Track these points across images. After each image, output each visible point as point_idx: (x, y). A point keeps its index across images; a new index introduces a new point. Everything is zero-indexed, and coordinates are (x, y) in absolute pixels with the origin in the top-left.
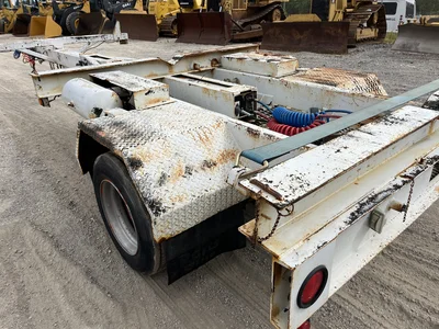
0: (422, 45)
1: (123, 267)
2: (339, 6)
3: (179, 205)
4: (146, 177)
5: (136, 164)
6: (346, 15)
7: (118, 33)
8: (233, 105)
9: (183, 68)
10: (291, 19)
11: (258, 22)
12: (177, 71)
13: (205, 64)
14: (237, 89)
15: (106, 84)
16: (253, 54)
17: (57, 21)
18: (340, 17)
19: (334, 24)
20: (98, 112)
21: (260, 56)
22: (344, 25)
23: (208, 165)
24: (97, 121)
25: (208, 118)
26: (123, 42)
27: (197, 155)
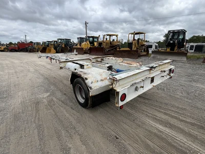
0: (159, 57)
1: (80, 107)
2: (135, 46)
3: (96, 88)
4: (88, 82)
5: (86, 79)
6: (137, 48)
7: (75, 52)
8: (107, 69)
9: (94, 61)
10: (122, 49)
11: (113, 50)
12: (92, 61)
13: (99, 60)
14: (108, 65)
15: (77, 63)
16: (111, 57)
17: (55, 49)
18: (135, 49)
19: (134, 51)
20: (76, 69)
21: (113, 58)
22: (137, 51)
23: (102, 80)
24: (76, 71)
25: (101, 71)
26: (76, 55)
27: (99, 78)
